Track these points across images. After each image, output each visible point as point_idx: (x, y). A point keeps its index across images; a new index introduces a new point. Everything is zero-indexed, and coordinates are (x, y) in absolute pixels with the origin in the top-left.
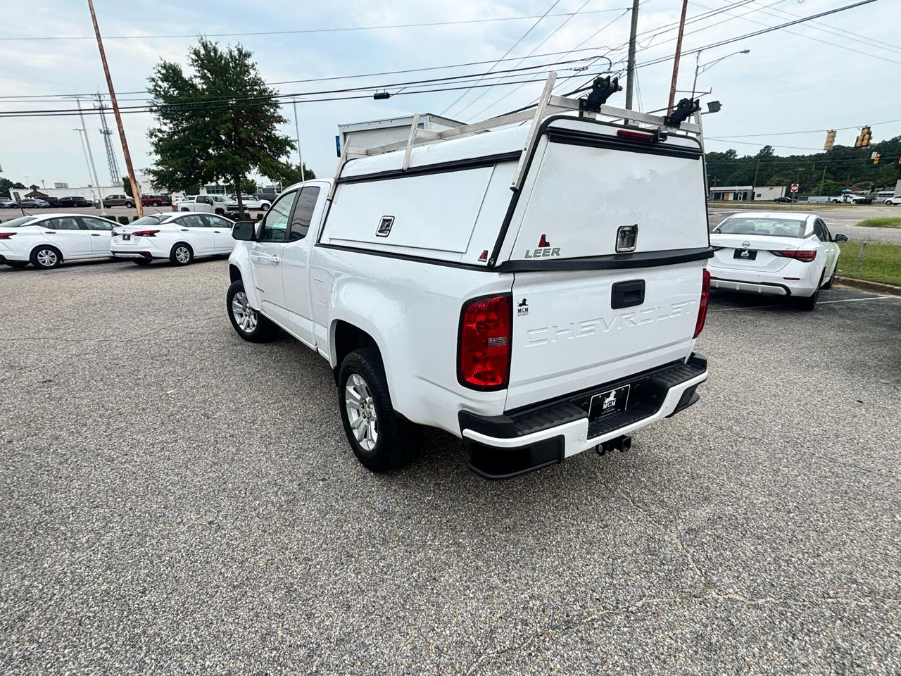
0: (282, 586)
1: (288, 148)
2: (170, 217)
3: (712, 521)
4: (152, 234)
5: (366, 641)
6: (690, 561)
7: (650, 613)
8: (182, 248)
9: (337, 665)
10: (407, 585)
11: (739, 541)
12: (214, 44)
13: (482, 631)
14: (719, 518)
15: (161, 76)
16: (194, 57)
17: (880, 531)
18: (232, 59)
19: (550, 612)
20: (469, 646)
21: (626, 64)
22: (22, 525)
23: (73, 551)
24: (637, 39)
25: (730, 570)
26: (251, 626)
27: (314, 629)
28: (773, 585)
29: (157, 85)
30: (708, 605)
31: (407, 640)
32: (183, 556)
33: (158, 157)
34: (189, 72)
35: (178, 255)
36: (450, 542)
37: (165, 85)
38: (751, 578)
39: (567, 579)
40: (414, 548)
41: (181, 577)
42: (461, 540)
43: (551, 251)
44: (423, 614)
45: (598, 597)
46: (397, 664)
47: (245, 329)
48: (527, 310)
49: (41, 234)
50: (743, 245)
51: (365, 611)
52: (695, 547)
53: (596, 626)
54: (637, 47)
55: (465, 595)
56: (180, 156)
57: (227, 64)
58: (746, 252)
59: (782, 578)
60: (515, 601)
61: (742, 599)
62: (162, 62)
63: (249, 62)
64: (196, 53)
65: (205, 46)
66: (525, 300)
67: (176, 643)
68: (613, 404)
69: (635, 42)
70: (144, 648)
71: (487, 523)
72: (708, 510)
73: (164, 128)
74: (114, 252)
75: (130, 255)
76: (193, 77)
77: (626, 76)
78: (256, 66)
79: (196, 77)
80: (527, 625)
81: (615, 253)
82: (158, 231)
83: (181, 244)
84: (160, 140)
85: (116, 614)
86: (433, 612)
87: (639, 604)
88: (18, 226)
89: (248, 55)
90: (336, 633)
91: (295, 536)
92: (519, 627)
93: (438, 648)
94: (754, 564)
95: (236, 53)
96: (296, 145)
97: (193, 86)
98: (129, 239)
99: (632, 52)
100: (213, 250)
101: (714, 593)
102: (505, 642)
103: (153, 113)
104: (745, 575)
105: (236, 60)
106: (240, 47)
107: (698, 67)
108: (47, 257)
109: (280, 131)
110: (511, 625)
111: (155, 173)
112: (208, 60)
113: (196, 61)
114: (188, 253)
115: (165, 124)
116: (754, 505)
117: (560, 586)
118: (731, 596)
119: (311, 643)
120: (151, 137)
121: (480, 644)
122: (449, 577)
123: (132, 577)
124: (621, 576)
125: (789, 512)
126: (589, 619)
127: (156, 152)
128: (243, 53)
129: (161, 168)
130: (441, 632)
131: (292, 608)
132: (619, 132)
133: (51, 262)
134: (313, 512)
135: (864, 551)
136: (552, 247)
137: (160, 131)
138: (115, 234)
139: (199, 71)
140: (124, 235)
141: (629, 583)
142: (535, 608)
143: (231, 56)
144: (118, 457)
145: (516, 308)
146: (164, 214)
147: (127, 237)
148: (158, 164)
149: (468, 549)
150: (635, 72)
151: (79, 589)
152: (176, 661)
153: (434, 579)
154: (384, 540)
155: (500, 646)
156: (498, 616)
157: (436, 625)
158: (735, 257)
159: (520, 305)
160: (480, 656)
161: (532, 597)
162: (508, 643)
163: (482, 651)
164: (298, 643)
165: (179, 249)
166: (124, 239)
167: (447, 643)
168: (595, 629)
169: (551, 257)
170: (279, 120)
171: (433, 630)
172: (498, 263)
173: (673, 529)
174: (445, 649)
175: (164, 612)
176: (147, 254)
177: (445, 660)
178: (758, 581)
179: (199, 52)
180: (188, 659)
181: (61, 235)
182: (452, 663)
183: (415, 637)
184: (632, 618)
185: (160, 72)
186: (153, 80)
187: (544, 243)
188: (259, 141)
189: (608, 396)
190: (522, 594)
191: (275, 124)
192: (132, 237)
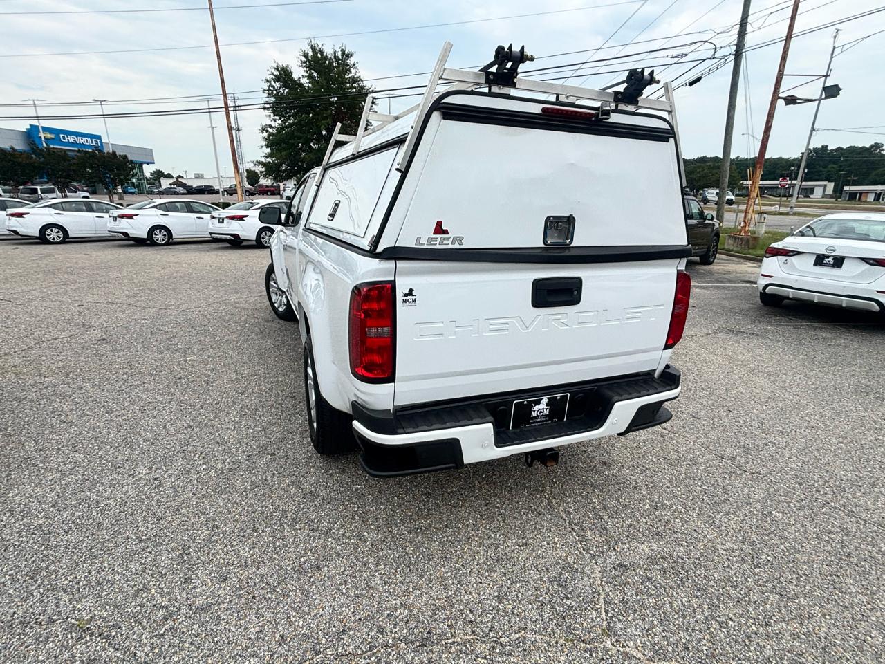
0: (180, 548)
2: (258, 203)
3: (652, 560)
4: (241, 218)
5: (221, 616)
6: (601, 600)
7: (520, 649)
8: (267, 232)
9: (183, 633)
10: (289, 568)
11: (673, 588)
12: (320, 46)
13: (334, 629)
14: (663, 558)
15: (274, 77)
16: (303, 59)
17: (871, 610)
18: (335, 59)
19: (413, 624)
20: (313, 642)
21: (734, 48)
22: (14, 458)
23: (37, 486)
24: (750, 19)
25: (644, 620)
26: (133, 580)
27: (184, 594)
28: (687, 648)
29: (271, 85)
30: (594, 655)
31: (260, 622)
32: (116, 505)
33: (268, 150)
34: (299, 73)
35: (263, 238)
36: (355, 534)
37: (277, 85)
38: (664, 634)
39: (450, 593)
40: (315, 533)
41: (103, 524)
42: (365, 533)
43: (451, 240)
44: (289, 600)
45: (472, 619)
46: (236, 644)
47: (279, 307)
48: (414, 301)
49: (157, 216)
50: (827, 250)
51: (238, 586)
52: (615, 585)
53: (453, 649)
54: (749, 28)
55: (339, 589)
56: (285, 149)
57: (331, 63)
58: (830, 259)
59: (704, 642)
60: (384, 606)
61: (640, 655)
62: (275, 65)
63: (351, 61)
64: (306, 55)
65: (313, 49)
66: (411, 290)
67: (66, 582)
68: (546, 412)
69: (746, 23)
70: (39, 581)
71: (401, 520)
72: (655, 547)
73: (273, 124)
74: (211, 234)
75: (223, 237)
76: (301, 76)
77: (733, 62)
78: (357, 65)
79: (303, 76)
80: (381, 633)
81: (542, 245)
82: (247, 216)
83: (265, 229)
84: (270, 135)
85: (36, 547)
86: (298, 600)
87: (514, 637)
88: (141, 208)
89: (350, 55)
90: (200, 602)
91: (218, 503)
92: (373, 634)
93: (282, 637)
94: (677, 619)
95: (339, 54)
97: (301, 85)
98: (223, 222)
99: (742, 34)
101: (609, 642)
102: (349, 646)
103: (266, 111)
104: (658, 629)
105: (339, 59)
106: (343, 48)
107: (834, 48)
108: (160, 235)
110: (365, 630)
111: (264, 164)
112: (315, 61)
113: (305, 62)
115: (275, 120)
116: (715, 549)
117: (440, 599)
118: (628, 650)
119: (174, 606)
120: (263, 133)
121: (323, 642)
122: (333, 569)
123: (66, 518)
124: (510, 602)
125: (757, 566)
126: (450, 641)
127: (267, 146)
128: (346, 53)
129: (269, 160)
130: (295, 621)
131: (178, 569)
132: (543, 110)
133: (163, 240)
134: (246, 484)
135: (835, 631)
136: (451, 235)
137: (271, 127)
138: (213, 218)
139: (307, 71)
140: (219, 219)
141: (516, 611)
142: (400, 617)
143: (335, 57)
144: (117, 410)
145: (400, 298)
146: (255, 201)
147: (221, 221)
148: (266, 157)
149: (368, 543)
150: (744, 56)
151: (22, 520)
152: (56, 598)
153: (318, 567)
154: (294, 520)
155: (343, 648)
156: (358, 617)
157: (294, 614)
158: (816, 264)
159: (406, 295)
160: (317, 655)
161: (403, 605)
162: (352, 647)
163: (321, 650)
164: (163, 604)
165: (264, 233)
166: (219, 222)
167: (294, 633)
168: (450, 653)
169: (450, 246)
171: (289, 618)
172: (380, 249)
173: (600, 561)
174: (289, 639)
175: (73, 552)
176: (236, 236)
177: (281, 650)
178: (671, 640)
179: (308, 54)
180: (66, 599)
181: (173, 216)
182: (287, 655)
183: (268, 621)
184: (498, 651)
185: (272, 73)
186: (268, 81)
187: (439, 229)
189: (538, 402)
190: (395, 600)
192: (226, 220)
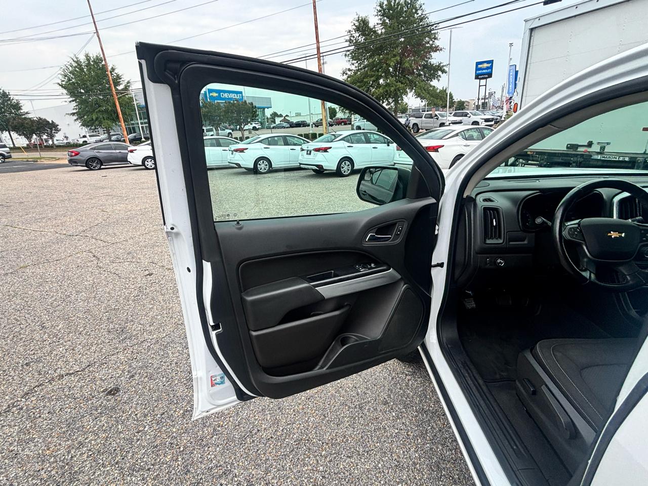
1: (440, 73)
2: (341, 135)
4: (325, 150)
8: (346, 162)
15: (355, 28)
16: (379, 8)
18: (406, 4)
29: (352, 36)
34: (374, 21)
35: (343, 168)
37: (357, 34)
49: (261, 149)
57: (402, 9)
62: (357, 17)
63: (418, 4)
64: (381, 6)
73: (353, 68)
74: (300, 164)
75: (310, 167)
78: (423, 6)
79: (378, 24)
82: (330, 148)
83: (345, 159)
84: (349, 77)
96: (446, 69)
97: (375, 32)
98: (310, 154)
100: (369, 163)
103: (347, 57)
105: (409, 4)
108: (263, 165)
109: (435, 59)
112: (389, 9)
113: (380, 11)
114: (350, 166)
115: (353, 64)
120: (343, 75)
133: (265, 169)
137: (349, 70)
138: (303, 149)
139: (381, 19)
140: (308, 151)
143: (405, 2)
146: (338, 133)
147: (309, 153)
165: (343, 163)
166: (307, 154)
170: (436, 49)
176: (320, 167)
179: (383, 3)
185: (354, 24)
186: (350, 32)
188: (417, 69)
191: (432, 53)
192: (313, 152)
